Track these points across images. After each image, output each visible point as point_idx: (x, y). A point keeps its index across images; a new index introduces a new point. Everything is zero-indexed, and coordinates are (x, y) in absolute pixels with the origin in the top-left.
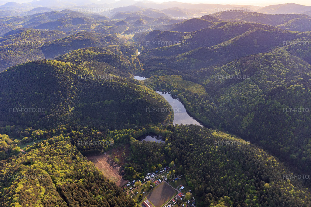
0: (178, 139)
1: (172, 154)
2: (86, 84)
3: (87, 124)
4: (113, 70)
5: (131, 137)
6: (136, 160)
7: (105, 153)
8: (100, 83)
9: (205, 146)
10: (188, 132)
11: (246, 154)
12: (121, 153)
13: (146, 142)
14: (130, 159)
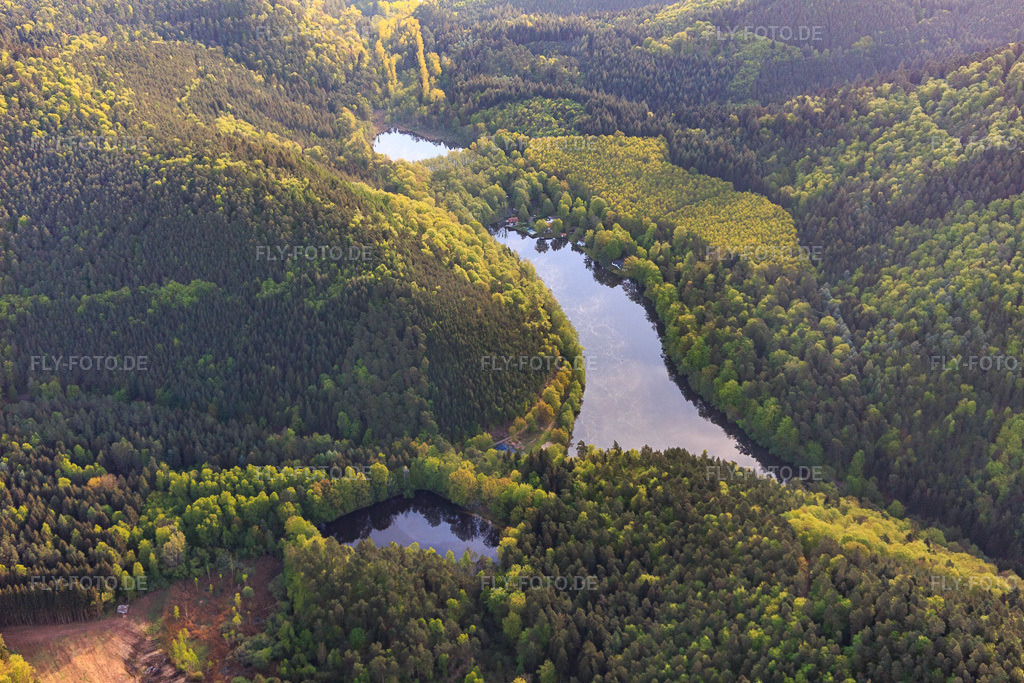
0: (577, 538)
1: (524, 634)
2: (55, 179)
3: (39, 421)
4: (243, 94)
5: (289, 515)
6: (303, 657)
7: (123, 608)
8: (146, 175)
9: (730, 590)
10: (649, 495)
11: (966, 657)
12: (219, 611)
13: (373, 550)
14: (265, 653)
